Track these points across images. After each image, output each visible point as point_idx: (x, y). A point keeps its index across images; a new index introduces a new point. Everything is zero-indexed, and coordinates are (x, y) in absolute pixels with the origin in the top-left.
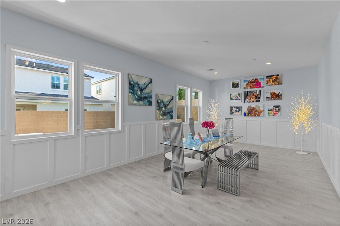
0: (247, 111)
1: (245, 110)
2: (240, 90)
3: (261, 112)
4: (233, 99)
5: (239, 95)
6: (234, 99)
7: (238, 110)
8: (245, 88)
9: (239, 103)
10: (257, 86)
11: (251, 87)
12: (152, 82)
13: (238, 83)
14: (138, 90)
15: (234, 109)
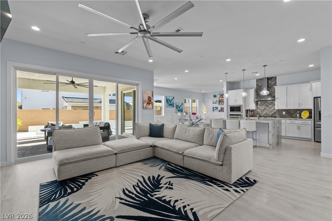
1: (219, 109)
2: (217, 99)
4: (214, 103)
5: (217, 101)
8: (219, 98)
9: (216, 105)
11: (222, 98)
12: (174, 98)
13: (216, 95)
14: (169, 102)
15: (215, 108)
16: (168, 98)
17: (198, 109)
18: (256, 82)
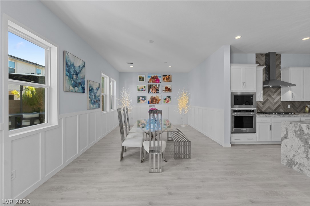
0: (151, 100)
1: (149, 99)
2: (145, 83)
3: (160, 100)
4: (139, 90)
5: (145, 87)
6: (141, 90)
7: (143, 99)
8: (148, 82)
10: (157, 81)
11: (153, 82)
12: (85, 66)
13: (144, 77)
14: (74, 74)
15: (141, 98)
16: (72, 60)
17: (115, 98)
18: (256, 57)
